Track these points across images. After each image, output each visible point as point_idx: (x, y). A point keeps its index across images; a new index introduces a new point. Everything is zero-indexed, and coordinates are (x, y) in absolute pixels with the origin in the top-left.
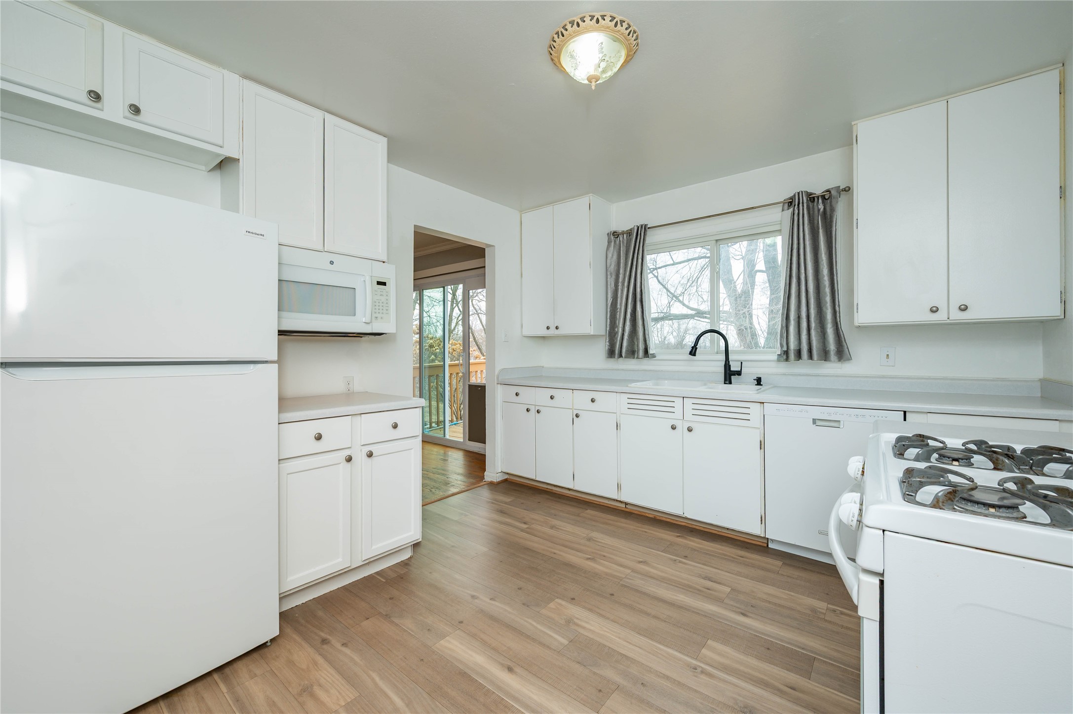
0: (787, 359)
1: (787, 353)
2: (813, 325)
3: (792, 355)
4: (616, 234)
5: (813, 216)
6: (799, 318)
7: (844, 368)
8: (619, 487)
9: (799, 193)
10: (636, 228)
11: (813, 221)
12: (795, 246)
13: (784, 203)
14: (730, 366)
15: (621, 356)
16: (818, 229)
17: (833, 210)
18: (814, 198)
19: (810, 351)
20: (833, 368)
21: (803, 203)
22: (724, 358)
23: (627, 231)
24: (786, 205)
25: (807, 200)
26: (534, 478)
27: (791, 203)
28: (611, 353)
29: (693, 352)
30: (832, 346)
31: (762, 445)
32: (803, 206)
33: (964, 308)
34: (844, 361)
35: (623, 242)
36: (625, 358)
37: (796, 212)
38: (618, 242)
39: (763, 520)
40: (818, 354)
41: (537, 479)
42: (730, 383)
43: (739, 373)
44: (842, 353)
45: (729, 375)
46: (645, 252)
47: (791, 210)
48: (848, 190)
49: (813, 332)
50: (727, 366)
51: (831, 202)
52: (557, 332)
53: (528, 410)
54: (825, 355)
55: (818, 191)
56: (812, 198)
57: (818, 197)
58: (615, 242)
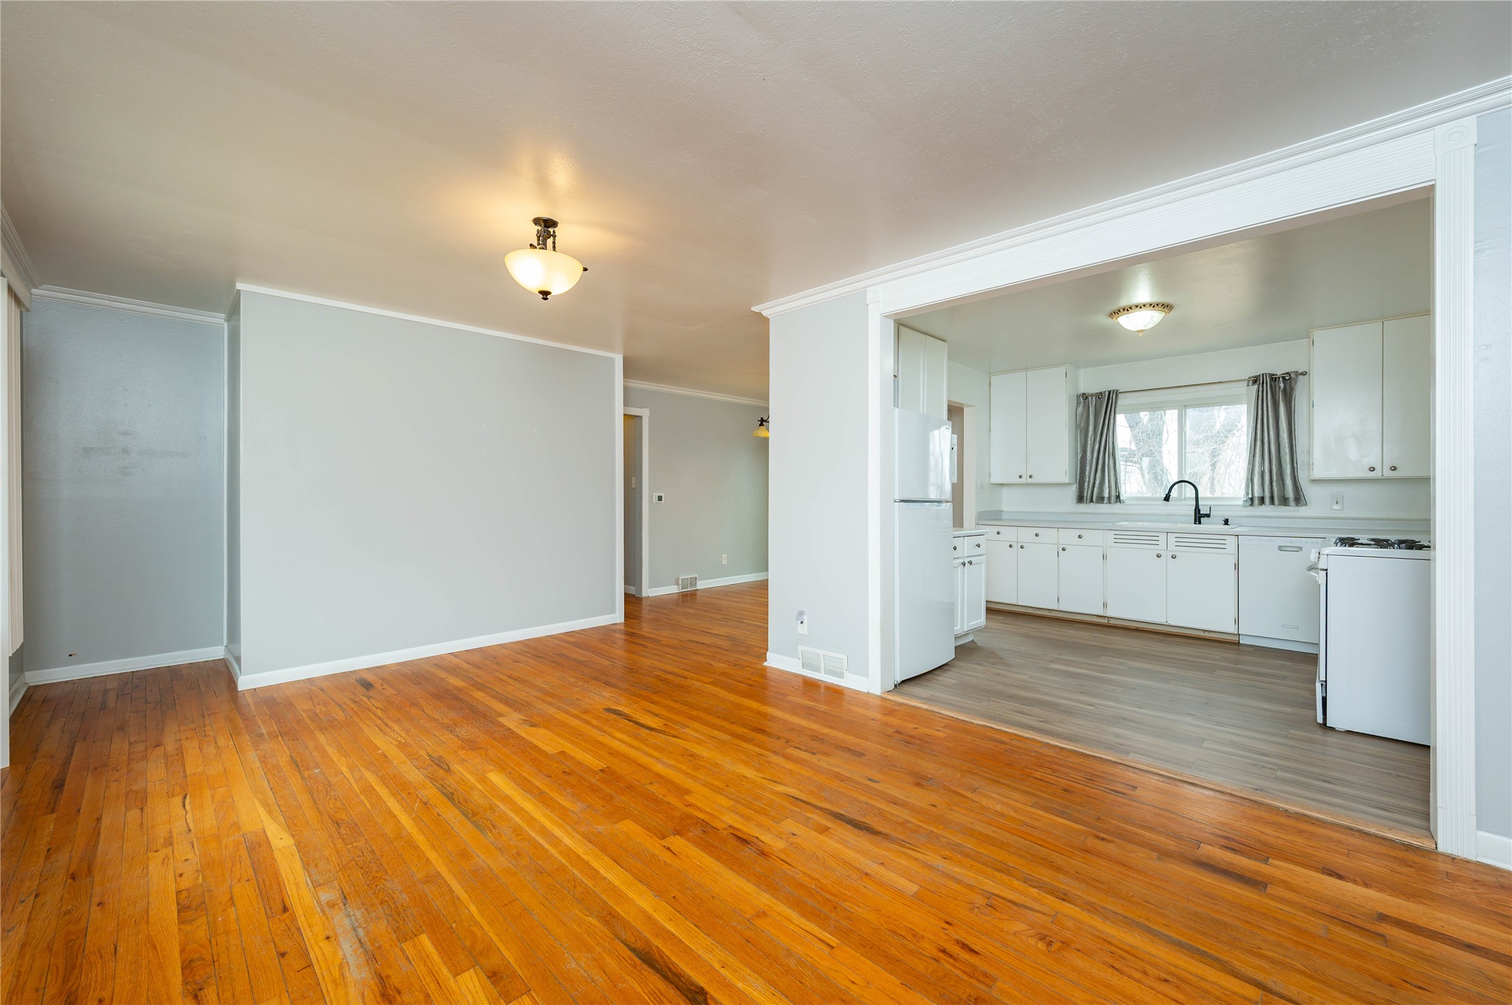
0: (1252, 504)
1: (1252, 499)
2: (1275, 478)
3: (1256, 501)
4: (1085, 397)
5: (1275, 394)
6: (1263, 473)
7: (1302, 511)
8: (1105, 605)
9: (1263, 375)
10: (1107, 393)
11: (1275, 396)
12: (1260, 417)
13: (1248, 381)
14: (1199, 510)
15: (1092, 501)
16: (1279, 402)
17: (1292, 389)
18: (1276, 378)
19: (1272, 498)
20: (1292, 510)
21: (1267, 382)
22: (1194, 503)
23: (1096, 394)
24: (1251, 383)
25: (1270, 380)
26: (1015, 603)
27: (1256, 381)
28: (1080, 499)
29: (1167, 498)
30: (1290, 493)
31: (1237, 567)
32: (1267, 385)
33: (1393, 468)
34: (1301, 506)
35: (1092, 403)
36: (1097, 502)
37: (1261, 389)
38: (1087, 403)
39: (1237, 621)
40: (1278, 501)
41: (1019, 604)
42: (1200, 523)
43: (1208, 516)
44: (1299, 499)
45: (1199, 517)
46: (1117, 412)
47: (1256, 386)
48: (1304, 374)
49: (1274, 484)
50: (1197, 509)
51: (1290, 382)
52: (1030, 481)
53: (1011, 546)
54: (1284, 501)
55: (1279, 372)
56: (1274, 378)
57: (1279, 378)
58: (1084, 402)
